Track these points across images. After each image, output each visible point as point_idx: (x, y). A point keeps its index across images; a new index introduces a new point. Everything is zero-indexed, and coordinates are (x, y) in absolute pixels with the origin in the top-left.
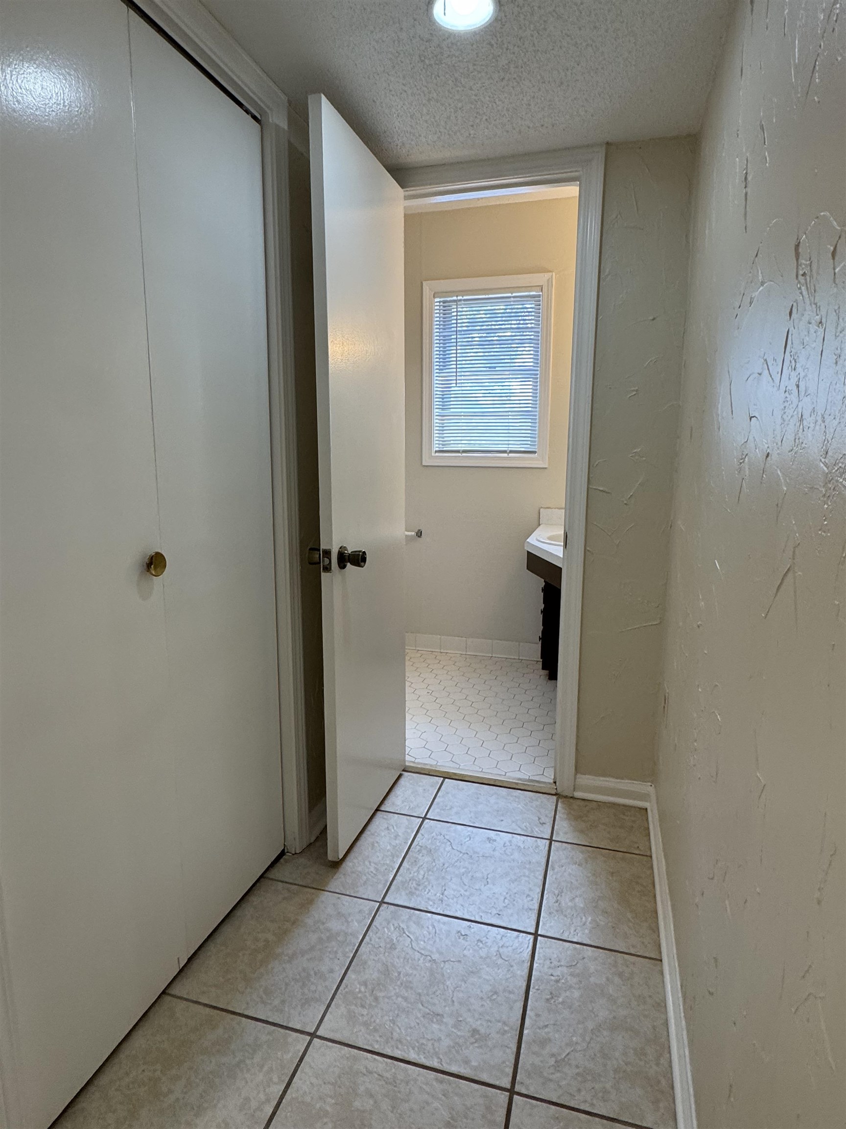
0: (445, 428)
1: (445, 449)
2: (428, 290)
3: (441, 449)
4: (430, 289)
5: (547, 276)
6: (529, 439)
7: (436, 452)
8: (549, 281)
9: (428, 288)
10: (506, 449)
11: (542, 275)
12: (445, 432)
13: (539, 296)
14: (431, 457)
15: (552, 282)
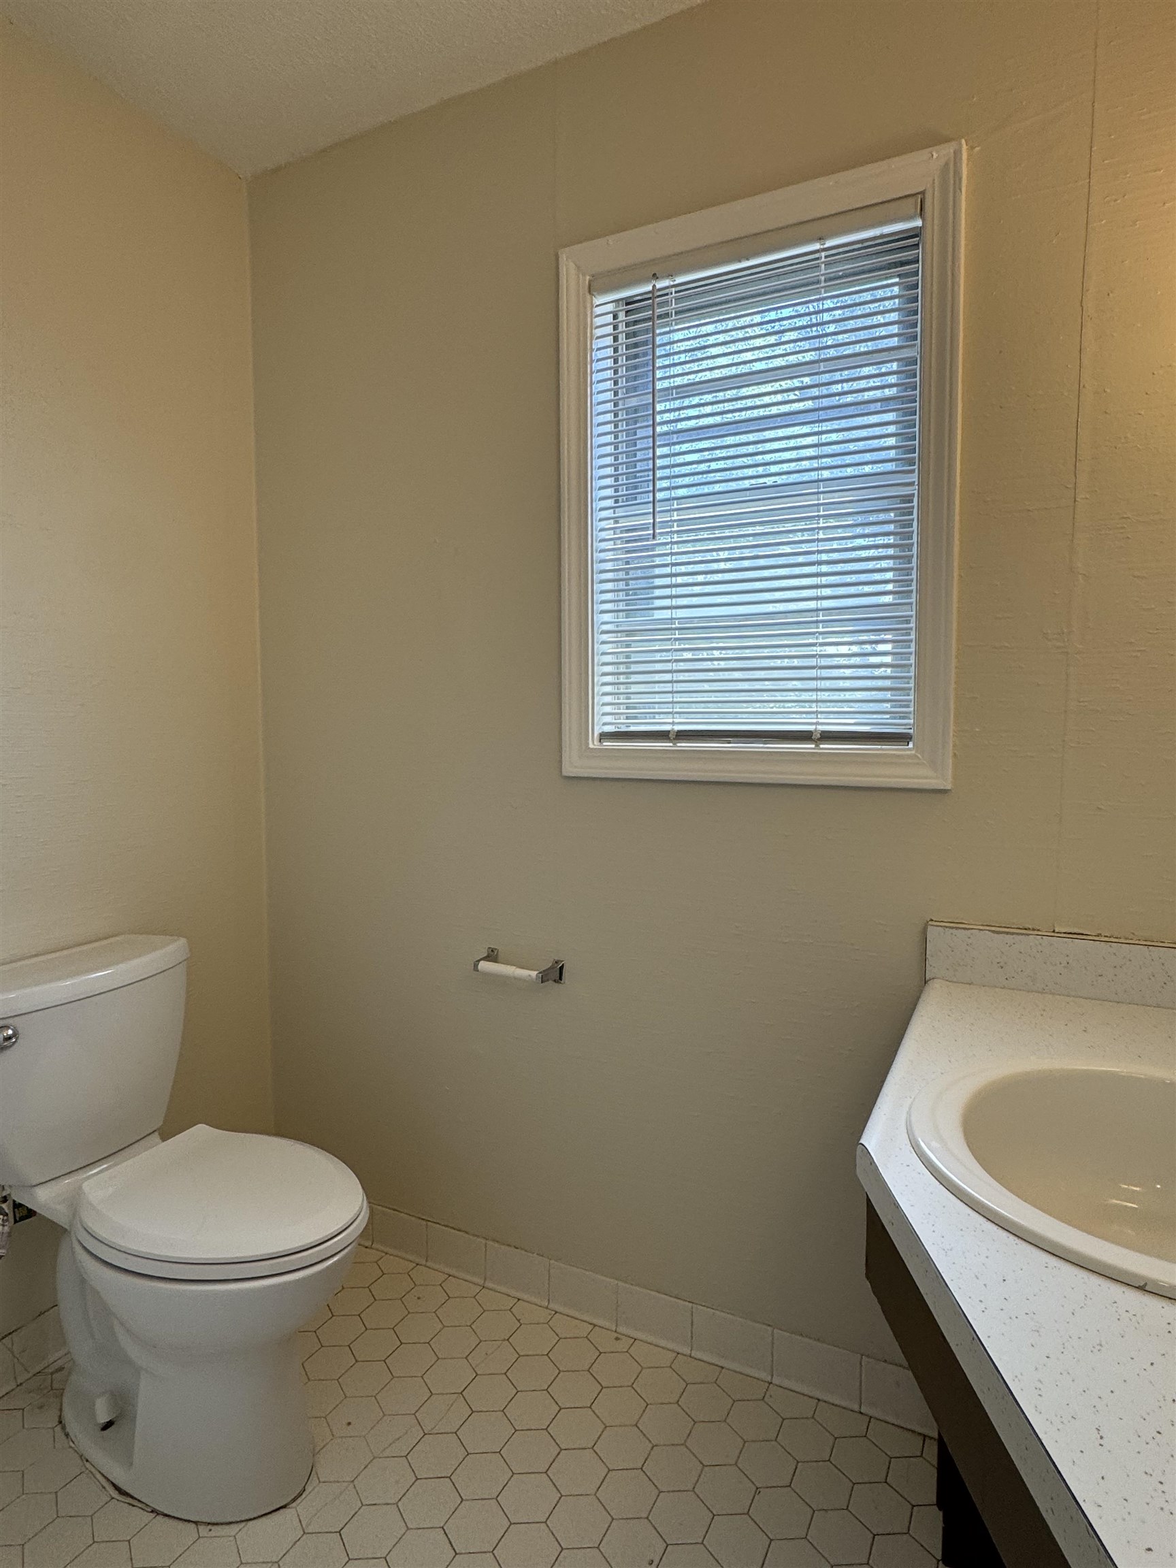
0: (634, 668)
1: (633, 728)
2: (573, 271)
3: (624, 729)
4: (578, 268)
5: (941, 154)
6: (888, 695)
7: (604, 736)
8: (949, 173)
9: (572, 265)
10: (812, 728)
11: (923, 155)
12: (634, 678)
13: (916, 233)
14: (585, 751)
15: (957, 174)
